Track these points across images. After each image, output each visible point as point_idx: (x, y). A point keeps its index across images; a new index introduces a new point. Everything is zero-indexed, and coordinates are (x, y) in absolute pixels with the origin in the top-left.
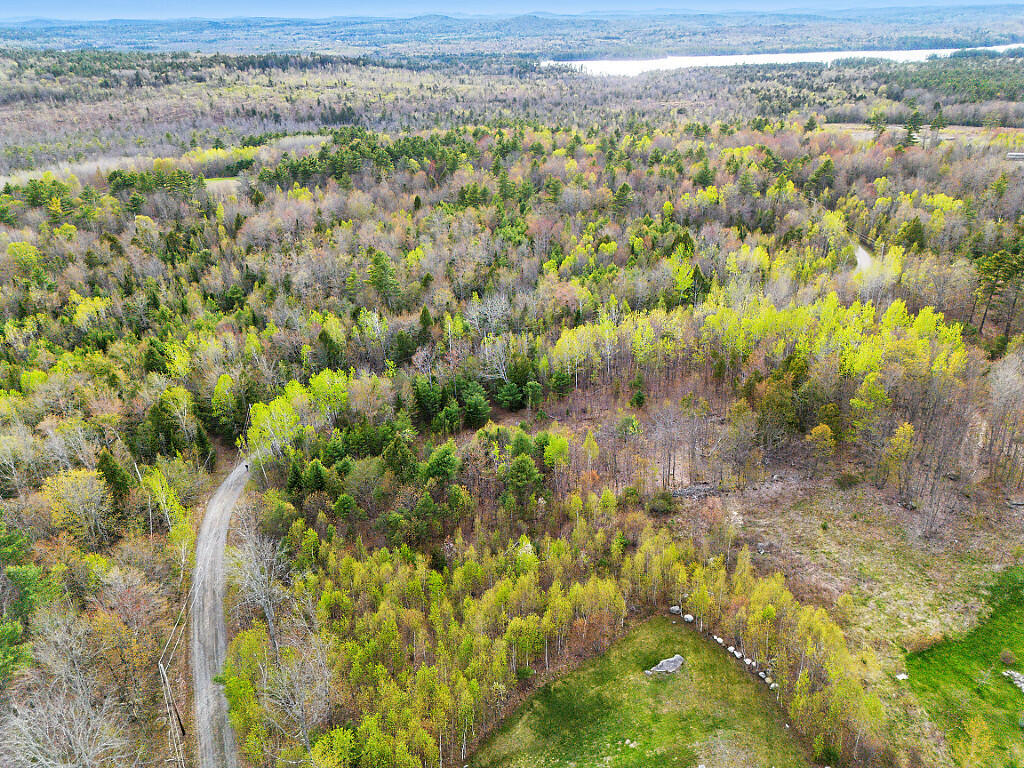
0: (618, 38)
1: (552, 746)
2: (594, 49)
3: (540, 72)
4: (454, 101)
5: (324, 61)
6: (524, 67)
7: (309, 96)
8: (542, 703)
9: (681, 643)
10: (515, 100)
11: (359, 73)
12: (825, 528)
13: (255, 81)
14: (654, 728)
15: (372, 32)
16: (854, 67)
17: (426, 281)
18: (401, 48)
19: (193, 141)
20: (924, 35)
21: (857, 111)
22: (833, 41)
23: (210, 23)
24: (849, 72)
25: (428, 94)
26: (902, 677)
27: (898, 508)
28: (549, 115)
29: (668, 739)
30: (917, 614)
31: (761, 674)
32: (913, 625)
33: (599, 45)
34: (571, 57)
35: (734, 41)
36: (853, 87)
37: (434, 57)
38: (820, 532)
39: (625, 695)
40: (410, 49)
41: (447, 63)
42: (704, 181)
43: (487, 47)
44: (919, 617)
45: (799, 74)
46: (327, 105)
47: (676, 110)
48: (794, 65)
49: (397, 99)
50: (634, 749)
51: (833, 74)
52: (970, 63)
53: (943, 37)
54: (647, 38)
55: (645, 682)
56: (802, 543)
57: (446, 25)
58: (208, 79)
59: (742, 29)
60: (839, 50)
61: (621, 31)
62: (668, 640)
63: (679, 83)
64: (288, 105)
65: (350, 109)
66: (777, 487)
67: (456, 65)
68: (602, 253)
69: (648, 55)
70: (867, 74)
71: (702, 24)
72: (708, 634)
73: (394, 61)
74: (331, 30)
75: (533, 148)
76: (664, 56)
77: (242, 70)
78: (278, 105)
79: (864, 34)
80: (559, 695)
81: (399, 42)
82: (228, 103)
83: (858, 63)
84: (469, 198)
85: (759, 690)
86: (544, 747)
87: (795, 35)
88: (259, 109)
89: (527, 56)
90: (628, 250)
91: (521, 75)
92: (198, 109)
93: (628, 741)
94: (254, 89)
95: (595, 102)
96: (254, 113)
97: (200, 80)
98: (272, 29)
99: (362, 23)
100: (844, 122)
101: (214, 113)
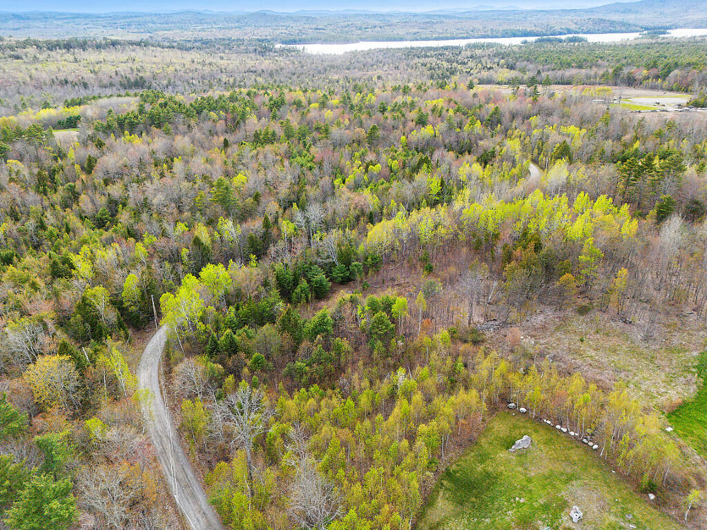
0: (324, 29)
1: (467, 510)
2: (309, 36)
3: (275, 52)
4: (219, 71)
5: (114, 44)
6: (263, 49)
7: (108, 69)
8: (449, 481)
9: (524, 427)
10: (263, 71)
11: (142, 52)
12: (582, 341)
13: (63, 58)
14: (530, 486)
15: (145, 23)
16: (481, 48)
17: (257, 198)
18: (168, 34)
19: (24, 104)
20: (518, 28)
21: (491, 76)
22: (464, 32)
23: (13, 15)
24: (478, 52)
25: (199, 67)
26: (669, 429)
27: (621, 324)
28: (290, 81)
29: (543, 492)
30: (660, 389)
31: (584, 440)
32: (661, 395)
33: (311, 34)
34: (294, 42)
35: (402, 32)
36: (483, 62)
37: (195, 41)
38: (579, 344)
39: (502, 468)
40: (177, 35)
41: (206, 45)
42: (422, 122)
43: (234, 34)
44: (663, 390)
45: (447, 53)
46: (124, 75)
47: (376, 76)
48: (442, 48)
49: (176, 70)
50: (524, 504)
51: (469, 53)
52: (549, 47)
53: (529, 30)
54: (344, 29)
55: (511, 457)
56: (572, 352)
57: (200, 18)
58: (24, 57)
59: (405, 23)
60: (467, 38)
61: (325, 24)
62: (515, 427)
63: (373, 60)
64: (92, 75)
65: (142, 78)
66: (541, 318)
67: (214, 46)
68: (372, 173)
69: (347, 41)
70: (489, 53)
71: (378, 20)
72: (538, 419)
73: (166, 44)
74: (112, 20)
75: (295, 103)
76: (357, 41)
77: (52, 50)
78: (85, 76)
79: (481, 27)
80: (458, 475)
81: (166, 30)
82: (44, 75)
83: (482, 46)
84: (263, 138)
85: (586, 452)
86: (463, 513)
87: (439, 28)
88: (70, 79)
89: (263, 41)
90: (388, 169)
91: (262, 53)
92: (20, 80)
93: (517, 499)
94: (62, 64)
95: (319, 72)
96: (66, 82)
97: (18, 58)
98: (66, 21)
99: (136, 17)
100: (483, 84)
101: (34, 82)
